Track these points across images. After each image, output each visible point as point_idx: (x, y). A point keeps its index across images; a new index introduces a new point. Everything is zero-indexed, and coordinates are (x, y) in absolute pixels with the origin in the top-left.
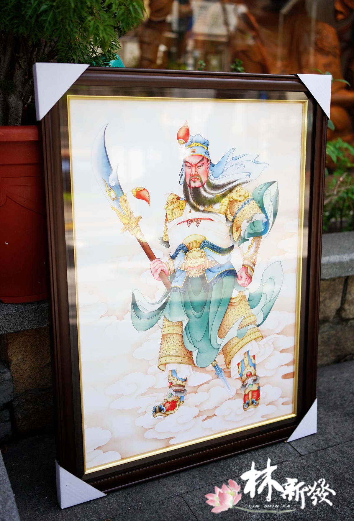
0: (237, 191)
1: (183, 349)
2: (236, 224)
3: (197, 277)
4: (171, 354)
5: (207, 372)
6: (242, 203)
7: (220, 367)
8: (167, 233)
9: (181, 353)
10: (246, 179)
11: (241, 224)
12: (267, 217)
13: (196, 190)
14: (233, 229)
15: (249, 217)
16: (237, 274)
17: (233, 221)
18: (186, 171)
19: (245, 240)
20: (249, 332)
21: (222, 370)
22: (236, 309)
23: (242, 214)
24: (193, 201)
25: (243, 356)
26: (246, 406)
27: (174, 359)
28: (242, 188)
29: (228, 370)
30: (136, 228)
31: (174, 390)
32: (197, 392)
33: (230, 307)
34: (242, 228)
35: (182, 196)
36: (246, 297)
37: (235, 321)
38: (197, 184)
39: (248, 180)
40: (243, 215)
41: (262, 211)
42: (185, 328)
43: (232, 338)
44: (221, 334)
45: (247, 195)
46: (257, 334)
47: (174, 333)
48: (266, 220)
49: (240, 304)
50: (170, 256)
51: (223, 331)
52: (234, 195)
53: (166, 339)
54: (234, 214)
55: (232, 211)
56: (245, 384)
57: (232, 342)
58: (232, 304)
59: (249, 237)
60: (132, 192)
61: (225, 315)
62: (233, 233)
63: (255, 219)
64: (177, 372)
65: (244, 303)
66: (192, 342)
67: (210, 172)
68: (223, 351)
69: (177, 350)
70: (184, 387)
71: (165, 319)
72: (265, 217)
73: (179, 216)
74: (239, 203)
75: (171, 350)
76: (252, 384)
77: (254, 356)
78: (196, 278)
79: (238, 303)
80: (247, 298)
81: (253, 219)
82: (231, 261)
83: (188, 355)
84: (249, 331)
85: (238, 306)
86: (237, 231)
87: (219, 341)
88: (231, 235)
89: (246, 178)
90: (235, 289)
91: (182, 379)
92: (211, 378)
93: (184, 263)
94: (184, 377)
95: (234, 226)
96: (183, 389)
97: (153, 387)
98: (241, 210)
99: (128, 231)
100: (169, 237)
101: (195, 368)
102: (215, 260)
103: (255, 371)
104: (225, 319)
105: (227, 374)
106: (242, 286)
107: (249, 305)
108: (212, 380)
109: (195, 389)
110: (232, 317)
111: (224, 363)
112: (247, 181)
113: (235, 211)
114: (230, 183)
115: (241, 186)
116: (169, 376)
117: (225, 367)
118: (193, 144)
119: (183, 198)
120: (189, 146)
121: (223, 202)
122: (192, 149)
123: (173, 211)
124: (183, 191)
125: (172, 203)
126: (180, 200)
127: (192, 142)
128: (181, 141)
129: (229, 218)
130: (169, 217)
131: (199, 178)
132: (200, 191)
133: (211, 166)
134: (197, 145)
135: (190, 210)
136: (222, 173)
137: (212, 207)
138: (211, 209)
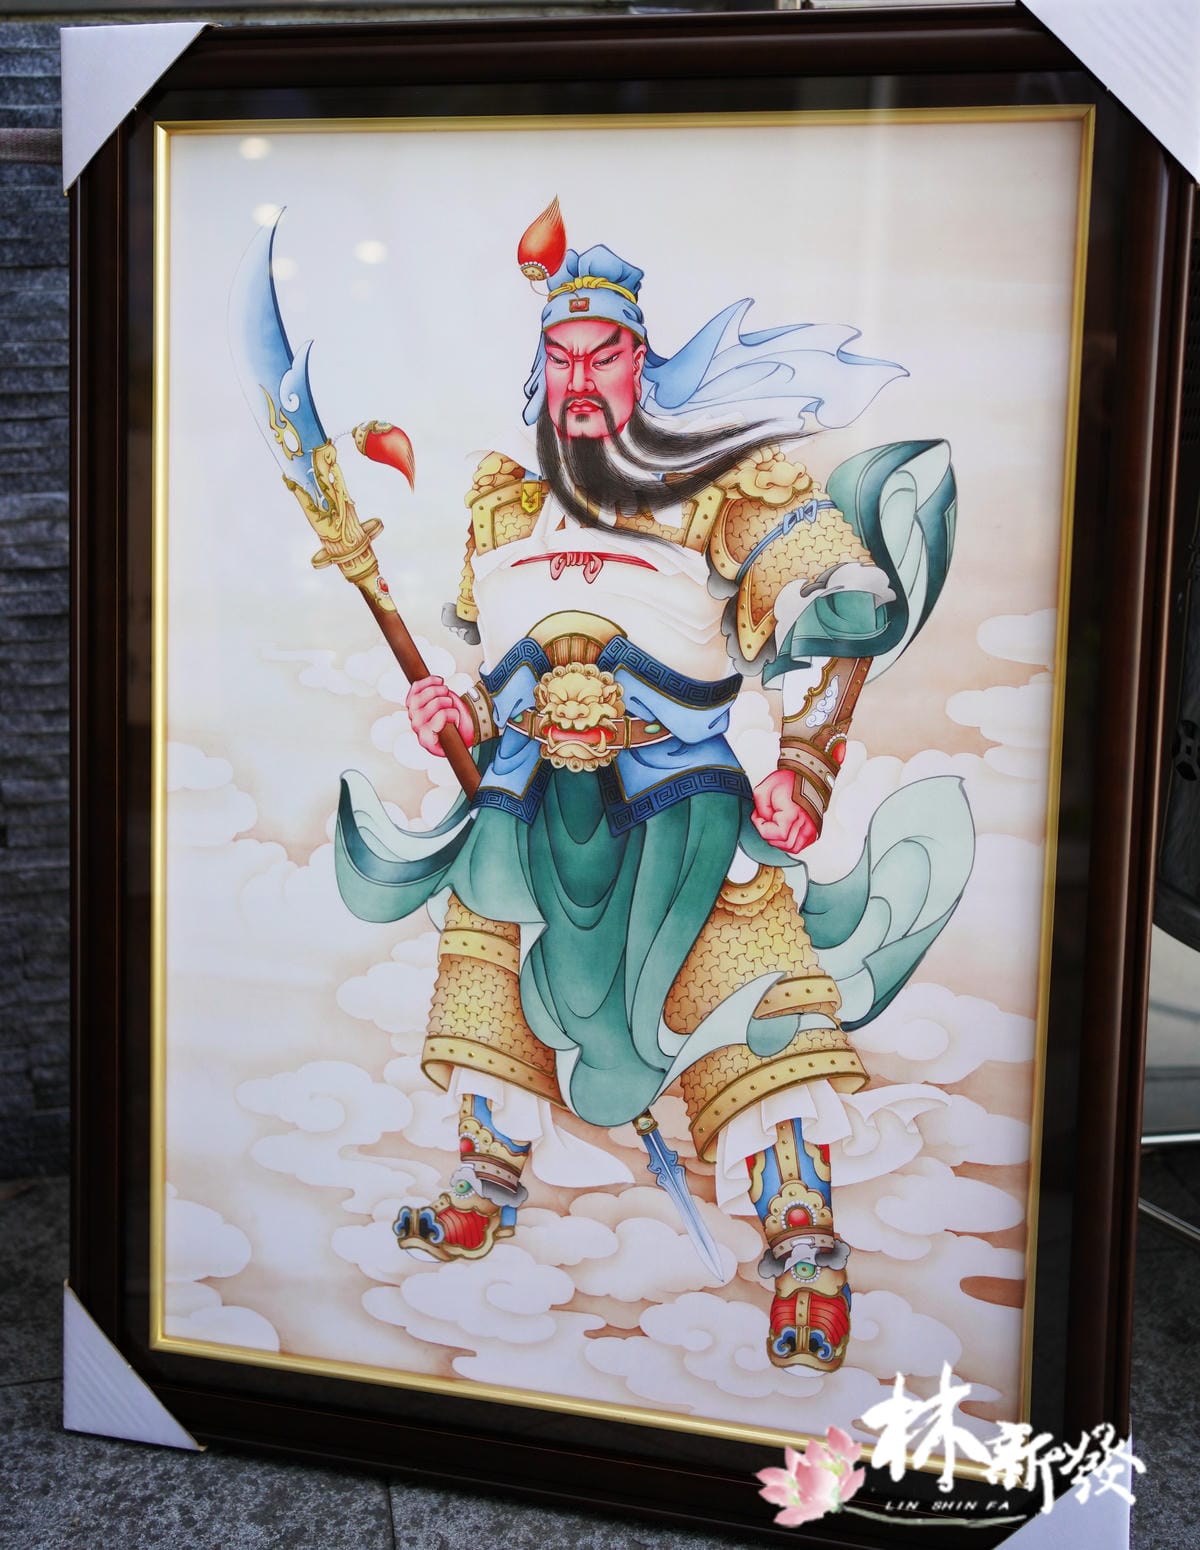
0: (758, 467)
1: (519, 1032)
2: (753, 595)
3: (583, 770)
4: (472, 1035)
5: (615, 1149)
6: (782, 516)
7: (670, 1146)
8: (470, 590)
9: (511, 1043)
10: (802, 421)
11: (773, 597)
12: (895, 584)
13: (588, 450)
14: (740, 611)
15: (810, 575)
16: (756, 792)
17: (738, 582)
18: (549, 374)
19: (789, 664)
20: (803, 1043)
21: (676, 1162)
22: (747, 934)
23: (781, 557)
24: (573, 489)
25: (774, 1132)
26: (780, 1348)
27: (481, 1057)
28: (779, 457)
29: (706, 1171)
30: (362, 558)
31: (478, 1174)
32: (568, 1214)
33: (718, 921)
34: (778, 612)
35: (533, 465)
36: (791, 895)
37: (742, 979)
38: (593, 426)
39: (811, 424)
40: (783, 562)
41: (873, 557)
42: (531, 951)
43: (727, 1047)
44: (675, 1016)
45: (802, 484)
46: (843, 1062)
47: (486, 962)
48: (891, 595)
49: (766, 915)
50: (482, 676)
51: (688, 1007)
52: (744, 477)
53: (454, 973)
54: (743, 553)
55: (735, 542)
56: (778, 1252)
57: (725, 1064)
58: (728, 908)
59: (811, 656)
60: (354, 436)
61: (694, 944)
62: (740, 628)
63: (842, 587)
64: (493, 1110)
65: (784, 917)
66: (554, 1013)
67: (646, 386)
68: (682, 1085)
69: (496, 1026)
70: (517, 1173)
71: (455, 900)
72: (886, 580)
73: (519, 538)
74: (766, 514)
75: (473, 1022)
76: (815, 1267)
77: (824, 1150)
78: (576, 774)
79: (756, 911)
80: (799, 898)
81: (830, 585)
82: (726, 735)
83: (539, 1056)
84: (803, 1035)
85: (755, 925)
86: (756, 622)
87: (669, 1041)
88: (728, 636)
89: (800, 416)
90: (742, 848)
91: (510, 1140)
92: (631, 1179)
93: (531, 708)
94: (520, 1136)
95: (745, 602)
96: (513, 1180)
97: (401, 1131)
98: (778, 541)
99: (335, 566)
100: (479, 607)
101: (563, 1118)
102: (657, 721)
103: (826, 1211)
104: (695, 960)
105: (699, 1185)
106: (772, 843)
107: (805, 929)
108: (635, 1185)
109: (562, 1199)
110: (727, 963)
111: (689, 1136)
112: (808, 429)
113: (749, 541)
114: (728, 434)
115: (775, 448)
116: (462, 1114)
117: (693, 1153)
118: (578, 281)
119: (534, 474)
120: (562, 286)
121: (696, 504)
122: (573, 297)
123: (498, 518)
124: (538, 449)
125: (495, 488)
126: (523, 480)
127: (575, 274)
128: (532, 269)
129: (723, 565)
130: (482, 536)
131: (600, 406)
132: (604, 454)
133: (648, 364)
134: (593, 286)
135: (564, 519)
136: (697, 394)
137: (652, 519)
138: (648, 523)
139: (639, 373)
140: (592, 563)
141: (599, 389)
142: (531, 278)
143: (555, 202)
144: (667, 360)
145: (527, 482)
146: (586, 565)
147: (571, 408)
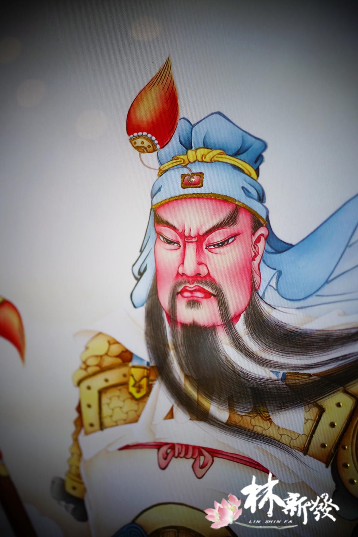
13: (198, 339)
18: (158, 256)
24: (182, 379)
38: (205, 314)
67: (266, 274)
100: (86, 485)
118: (191, 154)
119: (142, 360)
120: (173, 159)
121: (322, 411)
122: (186, 171)
123: (105, 399)
124: (146, 333)
125: (102, 369)
126: (131, 364)
127: (188, 145)
128: (140, 140)
129: (352, 482)
130: (91, 416)
131: (214, 293)
132: (216, 344)
133: (269, 249)
134: (207, 159)
135: (172, 409)
136: (327, 286)
137: (270, 420)
138: (266, 425)
139: (258, 259)
140: (202, 458)
141: (213, 274)
142: (141, 149)
143: (167, 66)
144: (291, 246)
145: (134, 367)
146: (195, 459)
147: (181, 293)
